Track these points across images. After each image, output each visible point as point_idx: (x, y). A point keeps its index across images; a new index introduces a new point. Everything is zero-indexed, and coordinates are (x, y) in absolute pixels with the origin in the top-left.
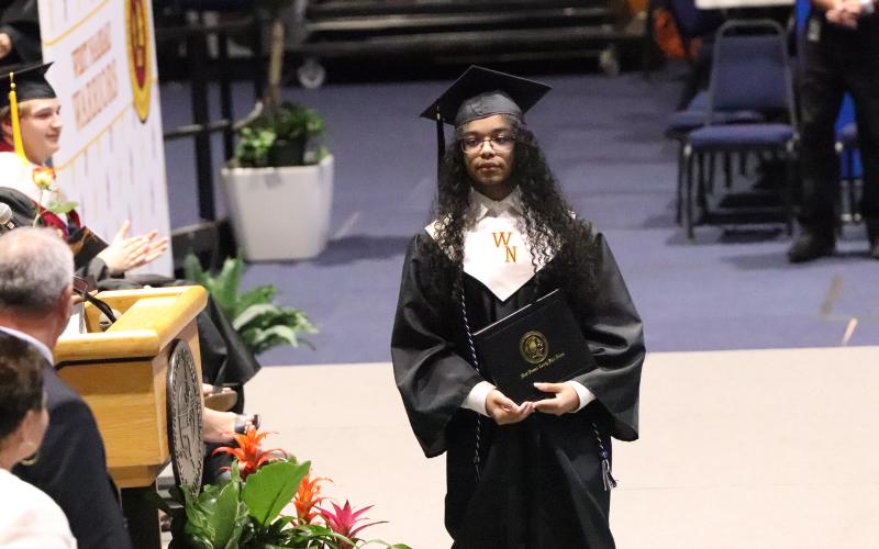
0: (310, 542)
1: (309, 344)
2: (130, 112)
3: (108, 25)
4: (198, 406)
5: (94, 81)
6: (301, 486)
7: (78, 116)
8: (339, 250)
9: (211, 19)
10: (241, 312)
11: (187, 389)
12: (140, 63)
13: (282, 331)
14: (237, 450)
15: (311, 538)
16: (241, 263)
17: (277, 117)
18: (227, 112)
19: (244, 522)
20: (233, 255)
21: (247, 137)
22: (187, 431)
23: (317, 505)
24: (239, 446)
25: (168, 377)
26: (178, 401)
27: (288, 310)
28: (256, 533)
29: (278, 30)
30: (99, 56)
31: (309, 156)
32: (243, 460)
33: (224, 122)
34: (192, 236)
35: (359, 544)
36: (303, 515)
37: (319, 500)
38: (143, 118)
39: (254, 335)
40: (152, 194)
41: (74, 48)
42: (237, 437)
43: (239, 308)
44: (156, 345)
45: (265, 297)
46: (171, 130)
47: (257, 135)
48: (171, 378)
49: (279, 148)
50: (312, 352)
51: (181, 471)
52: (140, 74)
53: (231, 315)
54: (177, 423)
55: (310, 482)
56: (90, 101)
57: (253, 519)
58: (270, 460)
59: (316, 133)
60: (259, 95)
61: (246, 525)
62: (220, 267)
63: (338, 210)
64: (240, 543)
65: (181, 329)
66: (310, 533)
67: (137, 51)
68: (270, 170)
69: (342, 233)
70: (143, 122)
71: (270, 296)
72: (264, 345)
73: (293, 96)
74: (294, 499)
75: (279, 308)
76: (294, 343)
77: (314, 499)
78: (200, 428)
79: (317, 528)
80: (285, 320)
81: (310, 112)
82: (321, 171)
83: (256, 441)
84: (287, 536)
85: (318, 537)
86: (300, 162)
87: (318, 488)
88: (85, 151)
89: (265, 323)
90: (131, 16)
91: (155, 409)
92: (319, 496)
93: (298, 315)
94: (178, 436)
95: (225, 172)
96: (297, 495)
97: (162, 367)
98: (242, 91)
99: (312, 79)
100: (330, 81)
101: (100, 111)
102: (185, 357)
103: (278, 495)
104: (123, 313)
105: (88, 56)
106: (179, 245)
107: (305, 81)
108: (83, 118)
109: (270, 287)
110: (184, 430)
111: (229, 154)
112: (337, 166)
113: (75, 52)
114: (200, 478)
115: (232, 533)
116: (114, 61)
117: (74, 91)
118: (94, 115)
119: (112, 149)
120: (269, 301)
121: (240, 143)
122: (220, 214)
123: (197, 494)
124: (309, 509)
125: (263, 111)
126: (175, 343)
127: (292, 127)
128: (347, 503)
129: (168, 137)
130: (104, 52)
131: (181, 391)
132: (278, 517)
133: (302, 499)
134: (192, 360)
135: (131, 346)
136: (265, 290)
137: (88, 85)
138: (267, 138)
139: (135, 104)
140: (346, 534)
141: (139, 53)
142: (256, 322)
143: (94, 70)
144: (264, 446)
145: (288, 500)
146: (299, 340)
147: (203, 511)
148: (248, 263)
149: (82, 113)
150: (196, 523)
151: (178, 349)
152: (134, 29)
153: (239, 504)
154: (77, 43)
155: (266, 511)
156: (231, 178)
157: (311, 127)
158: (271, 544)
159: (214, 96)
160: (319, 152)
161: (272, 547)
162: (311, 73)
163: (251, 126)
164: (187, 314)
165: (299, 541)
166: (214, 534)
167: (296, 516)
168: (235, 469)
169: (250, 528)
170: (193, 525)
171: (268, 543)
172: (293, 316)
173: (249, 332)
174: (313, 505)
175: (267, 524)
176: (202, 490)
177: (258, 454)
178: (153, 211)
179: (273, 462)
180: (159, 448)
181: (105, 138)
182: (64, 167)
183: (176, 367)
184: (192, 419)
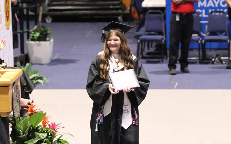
0: (45, 132)
1: (46, 84)
2: (5, 27)
4: (20, 98)
6: (44, 118)
8: (54, 62)
9: (25, 5)
10: (31, 75)
11: (17, 94)
12: (8, 15)
13: (40, 81)
15: (46, 131)
16: (30, 64)
17: (40, 29)
18: (28, 28)
19: (29, 126)
20: (29, 62)
21: (33, 34)
22: (17, 104)
23: (47, 123)
25: (12, 91)
26: (15, 97)
27: (41, 76)
28: (32, 129)
29: (41, 8)
31: (47, 39)
32: (30, 112)
33: (27, 30)
34: (18, 57)
35: (57, 132)
36: (44, 125)
37: (48, 122)
39: (33, 82)
40: (9, 46)
42: (29, 106)
43: (29, 75)
44: (10, 83)
45: (36, 73)
47: (35, 34)
49: (40, 37)
50: (47, 86)
51: (15, 113)
53: (28, 76)
54: (14, 102)
55: (46, 117)
57: (32, 126)
59: (50, 33)
60: (36, 24)
61: (30, 127)
62: (25, 65)
63: (54, 52)
64: (28, 132)
65: (16, 79)
66: (45, 129)
67: (7, 12)
68: (38, 42)
69: (55, 58)
70: (8, 29)
72: (35, 84)
73: (44, 24)
74: (42, 121)
75: (39, 75)
76: (43, 84)
77: (47, 121)
78: (20, 103)
79: (47, 128)
80: (40, 78)
81: (48, 28)
82: (50, 43)
83: (33, 107)
84: (40, 130)
85: (47, 130)
86: (45, 40)
87: (48, 119)
89: (36, 79)
90: (6, 3)
91: (9, 98)
92: (48, 121)
93: (44, 77)
94: (14, 105)
95: (27, 42)
97: (11, 88)
98: (32, 23)
99: (49, 20)
100: (53, 21)
102: (17, 86)
103: (38, 120)
104: (2, 75)
106: (16, 59)
107: (47, 21)
109: (37, 70)
110: (16, 104)
111: (28, 38)
112: (54, 42)
114: (19, 115)
115: (27, 129)
116: (1, 14)
120: (37, 74)
121: (31, 35)
122: (26, 52)
124: (45, 124)
125: (37, 28)
126: (14, 83)
127: (44, 32)
128: (55, 123)
131: (16, 94)
132: (38, 126)
133: (44, 121)
135: (4, 83)
136: (36, 71)
138: (38, 34)
139: (6, 25)
140: (54, 130)
141: (8, 13)
144: (34, 109)
145: (41, 122)
146: (44, 83)
147: (19, 123)
148: (32, 64)
151: (15, 84)
152: (6, 7)
153: (29, 122)
155: (35, 124)
157: (48, 32)
159: (25, 24)
160: (50, 38)
161: (36, 133)
162: (49, 19)
163: (34, 31)
164: (18, 76)
165: (43, 131)
166: (22, 129)
167: (42, 125)
168: (28, 114)
169: (31, 128)
170: (17, 126)
171: (35, 131)
172: (42, 77)
173: (32, 80)
174: (46, 123)
175: (35, 127)
176: (20, 118)
177: (34, 110)
178: (9, 51)
179: (37, 112)
180: (10, 108)
183: (15, 89)
184: (18, 101)
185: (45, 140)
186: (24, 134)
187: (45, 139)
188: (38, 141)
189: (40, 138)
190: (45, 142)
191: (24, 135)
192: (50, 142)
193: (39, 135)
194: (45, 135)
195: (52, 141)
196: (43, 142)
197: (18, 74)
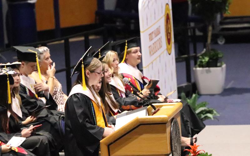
1: (217, 119)
2: (166, 52)
3: (160, 26)
4: (180, 137)
5: (155, 42)
7: (150, 53)
8: (227, 92)
9: (192, 24)
10: (197, 109)
11: (176, 132)
12: (169, 37)
13: (209, 115)
14: (191, 150)
16: (197, 95)
17: (210, 53)
18: (195, 52)
20: (195, 93)
21: (201, 59)
22: (176, 144)
24: (191, 149)
25: (171, 129)
26: (174, 135)
27: (211, 109)
29: (210, 28)
30: (157, 36)
31: (219, 64)
32: (192, 153)
33: (194, 54)
34: (184, 87)
38: (170, 53)
39: (201, 116)
40: (172, 75)
41: (149, 33)
42: (191, 146)
44: (167, 120)
45: (204, 105)
47: (203, 58)
48: (172, 129)
49: (210, 62)
50: (217, 122)
52: (169, 41)
53: (195, 110)
54: (173, 144)
56: (154, 49)
58: (200, 153)
59: (221, 58)
60: (205, 47)
63: (227, 79)
67: (168, 33)
68: (207, 68)
69: (229, 86)
70: (170, 54)
71: (206, 105)
72: (204, 119)
73: (215, 47)
75: (208, 108)
76: (212, 119)
78: (180, 143)
80: (210, 112)
81: (219, 52)
82: (222, 69)
83: (196, 148)
86: (216, 66)
88: (152, 63)
89: (204, 113)
90: (166, 24)
91: (167, 137)
93: (214, 111)
94: (173, 146)
95: (194, 69)
97: (169, 126)
98: (199, 45)
99: (221, 42)
100: (226, 42)
101: (157, 51)
102: (176, 123)
105: (154, 35)
106: (180, 90)
107: (219, 42)
108: (152, 53)
110: (175, 144)
111: (196, 64)
112: (227, 68)
113: (150, 34)
116: (161, 37)
117: (149, 46)
118: (155, 52)
119: (160, 62)
121: (199, 60)
122: (193, 81)
125: (206, 51)
126: (173, 119)
127: (214, 56)
130: (158, 34)
131: (174, 133)
134: (178, 124)
135: (160, 120)
136: (204, 103)
137: (153, 44)
138: (207, 59)
139: (167, 49)
141: (169, 34)
142: (202, 112)
143: (155, 40)
146: (214, 118)
148: (200, 95)
149: (151, 52)
151: (174, 121)
152: (167, 29)
154: (150, 32)
156: (196, 70)
157: (219, 56)
160: (221, 63)
162: (221, 40)
163: (201, 55)
164: (177, 110)
168: (190, 155)
172: (212, 111)
173: (199, 115)
177: (197, 151)
178: (172, 80)
179: (201, 154)
180: (168, 149)
181: (158, 59)
182: (145, 68)
183: (173, 126)
184: (178, 141)
197: (177, 108)
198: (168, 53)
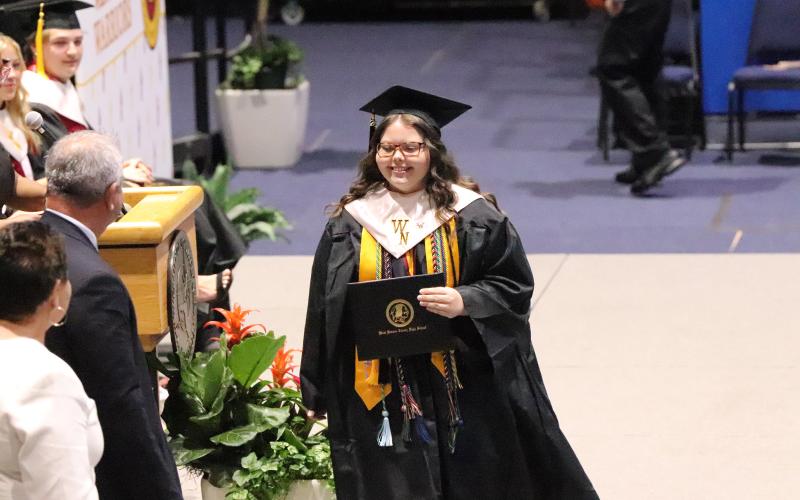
0: (283, 402)
1: (285, 238)
2: (142, 41)
4: (193, 286)
5: (112, 12)
6: (277, 355)
7: (98, 41)
8: (312, 161)
10: (232, 208)
11: (185, 272)
13: (262, 226)
14: (224, 323)
15: (284, 399)
16: (230, 168)
17: (263, 47)
18: (221, 43)
19: (229, 384)
20: (224, 163)
21: (238, 64)
22: (184, 307)
23: (290, 371)
24: (225, 320)
25: (169, 261)
26: (177, 281)
27: (268, 209)
28: (238, 394)
31: (289, 81)
32: (230, 333)
33: (218, 51)
34: (189, 145)
36: (277, 380)
37: (292, 368)
39: (239, 230)
40: (158, 108)
42: (225, 313)
43: (227, 207)
44: (160, 235)
45: (250, 198)
46: (175, 56)
47: (245, 63)
48: (172, 262)
49: (265, 74)
50: (285, 245)
51: (178, 340)
52: (151, 8)
53: (223, 209)
54: (175, 300)
55: (285, 352)
56: (108, 30)
57: (236, 382)
58: (252, 333)
59: (296, 62)
60: (249, 29)
61: (230, 387)
62: (211, 172)
63: (312, 127)
64: (225, 401)
65: (180, 222)
66: (283, 395)
68: (256, 92)
69: (315, 146)
70: (152, 48)
71: (254, 197)
72: (248, 238)
73: (276, 30)
74: (271, 367)
75: (261, 207)
76: (273, 237)
77: (287, 367)
78: (194, 304)
79: (289, 391)
80: (265, 217)
81: (292, 44)
82: (299, 96)
83: (240, 317)
84: (264, 397)
85: (290, 399)
86: (281, 86)
87: (291, 358)
88: (103, 71)
89: (249, 219)
91: (157, 285)
92: (292, 364)
93: (277, 214)
94: (175, 311)
95: (219, 92)
96: (274, 363)
97: (162, 255)
98: (234, 26)
99: (292, 17)
100: (308, 19)
101: (116, 37)
102: (183, 244)
103: (258, 363)
104: (133, 206)
106: (179, 152)
107: (287, 19)
108: (102, 43)
109: (254, 189)
110: (180, 305)
111: (222, 77)
112: (312, 91)
114: (193, 346)
115: (219, 393)
117: (95, 21)
118: (112, 41)
119: (125, 70)
120: (253, 202)
121: (232, 69)
122: (213, 128)
123: (190, 360)
124: (283, 375)
125: (253, 38)
126: (175, 233)
127: (275, 57)
129: (172, 62)
131: (179, 273)
132: (257, 381)
133: (277, 367)
134: (189, 247)
135: (138, 235)
136: (250, 192)
137: (107, 16)
138: (255, 65)
139: (146, 34)
142: (241, 219)
143: (112, 4)
144: (244, 324)
145: (265, 369)
146: (277, 234)
147: (194, 374)
148: (236, 169)
149: (101, 39)
150: (189, 383)
151: (178, 238)
153: (225, 369)
155: (247, 376)
156: (223, 97)
157: (292, 57)
158: (252, 403)
159: (211, 27)
160: (297, 79)
161: (251, 406)
162: (292, 12)
163: (241, 54)
164: (186, 209)
165: (273, 401)
166: (203, 393)
167: (272, 380)
168: (223, 340)
169: (234, 389)
170: (186, 385)
171: (248, 402)
172: (272, 214)
173: (238, 225)
174: (286, 371)
175: (247, 387)
176: (194, 357)
177: (242, 328)
178: (158, 123)
179: (254, 335)
180: (159, 321)
181: (120, 61)
182: (85, 84)
183: (176, 254)
184: (187, 297)
185: (281, 432)
186: (208, 409)
187: (281, 426)
188: (259, 434)
189: (264, 423)
190: (282, 439)
191: (211, 415)
192: (300, 439)
193: (260, 415)
194: (282, 415)
195: (305, 436)
196: (274, 439)
197: (187, 202)
198: (149, 43)
